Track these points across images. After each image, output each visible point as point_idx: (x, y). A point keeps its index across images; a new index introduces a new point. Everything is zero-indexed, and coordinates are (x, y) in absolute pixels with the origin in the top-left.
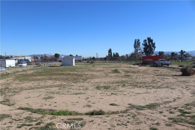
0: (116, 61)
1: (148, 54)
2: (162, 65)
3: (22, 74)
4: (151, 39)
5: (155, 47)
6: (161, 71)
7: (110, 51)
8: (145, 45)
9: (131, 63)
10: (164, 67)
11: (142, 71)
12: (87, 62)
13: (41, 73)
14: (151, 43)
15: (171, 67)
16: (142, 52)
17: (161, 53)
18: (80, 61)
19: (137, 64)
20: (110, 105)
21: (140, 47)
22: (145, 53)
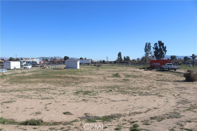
0: (125, 64)
1: (158, 58)
2: (169, 70)
3: (18, 76)
4: (162, 42)
5: (166, 51)
6: (164, 76)
7: (120, 54)
8: (156, 48)
9: (138, 67)
10: (170, 71)
11: (144, 75)
12: (95, 66)
13: (39, 75)
14: (162, 47)
15: (177, 72)
16: (153, 56)
17: (173, 58)
18: (88, 64)
19: (144, 68)
20: (64, 113)
21: (150, 51)
22: (155, 57)
